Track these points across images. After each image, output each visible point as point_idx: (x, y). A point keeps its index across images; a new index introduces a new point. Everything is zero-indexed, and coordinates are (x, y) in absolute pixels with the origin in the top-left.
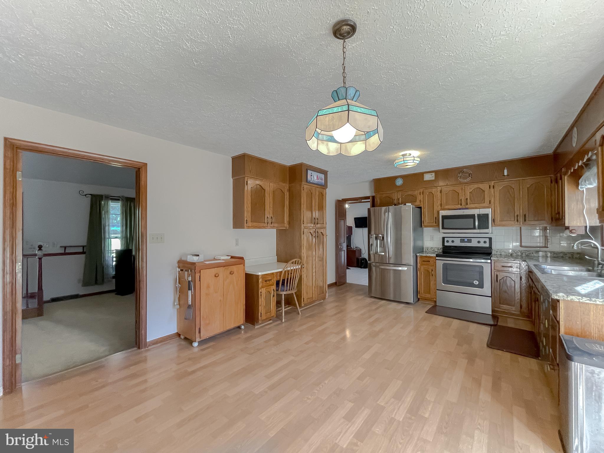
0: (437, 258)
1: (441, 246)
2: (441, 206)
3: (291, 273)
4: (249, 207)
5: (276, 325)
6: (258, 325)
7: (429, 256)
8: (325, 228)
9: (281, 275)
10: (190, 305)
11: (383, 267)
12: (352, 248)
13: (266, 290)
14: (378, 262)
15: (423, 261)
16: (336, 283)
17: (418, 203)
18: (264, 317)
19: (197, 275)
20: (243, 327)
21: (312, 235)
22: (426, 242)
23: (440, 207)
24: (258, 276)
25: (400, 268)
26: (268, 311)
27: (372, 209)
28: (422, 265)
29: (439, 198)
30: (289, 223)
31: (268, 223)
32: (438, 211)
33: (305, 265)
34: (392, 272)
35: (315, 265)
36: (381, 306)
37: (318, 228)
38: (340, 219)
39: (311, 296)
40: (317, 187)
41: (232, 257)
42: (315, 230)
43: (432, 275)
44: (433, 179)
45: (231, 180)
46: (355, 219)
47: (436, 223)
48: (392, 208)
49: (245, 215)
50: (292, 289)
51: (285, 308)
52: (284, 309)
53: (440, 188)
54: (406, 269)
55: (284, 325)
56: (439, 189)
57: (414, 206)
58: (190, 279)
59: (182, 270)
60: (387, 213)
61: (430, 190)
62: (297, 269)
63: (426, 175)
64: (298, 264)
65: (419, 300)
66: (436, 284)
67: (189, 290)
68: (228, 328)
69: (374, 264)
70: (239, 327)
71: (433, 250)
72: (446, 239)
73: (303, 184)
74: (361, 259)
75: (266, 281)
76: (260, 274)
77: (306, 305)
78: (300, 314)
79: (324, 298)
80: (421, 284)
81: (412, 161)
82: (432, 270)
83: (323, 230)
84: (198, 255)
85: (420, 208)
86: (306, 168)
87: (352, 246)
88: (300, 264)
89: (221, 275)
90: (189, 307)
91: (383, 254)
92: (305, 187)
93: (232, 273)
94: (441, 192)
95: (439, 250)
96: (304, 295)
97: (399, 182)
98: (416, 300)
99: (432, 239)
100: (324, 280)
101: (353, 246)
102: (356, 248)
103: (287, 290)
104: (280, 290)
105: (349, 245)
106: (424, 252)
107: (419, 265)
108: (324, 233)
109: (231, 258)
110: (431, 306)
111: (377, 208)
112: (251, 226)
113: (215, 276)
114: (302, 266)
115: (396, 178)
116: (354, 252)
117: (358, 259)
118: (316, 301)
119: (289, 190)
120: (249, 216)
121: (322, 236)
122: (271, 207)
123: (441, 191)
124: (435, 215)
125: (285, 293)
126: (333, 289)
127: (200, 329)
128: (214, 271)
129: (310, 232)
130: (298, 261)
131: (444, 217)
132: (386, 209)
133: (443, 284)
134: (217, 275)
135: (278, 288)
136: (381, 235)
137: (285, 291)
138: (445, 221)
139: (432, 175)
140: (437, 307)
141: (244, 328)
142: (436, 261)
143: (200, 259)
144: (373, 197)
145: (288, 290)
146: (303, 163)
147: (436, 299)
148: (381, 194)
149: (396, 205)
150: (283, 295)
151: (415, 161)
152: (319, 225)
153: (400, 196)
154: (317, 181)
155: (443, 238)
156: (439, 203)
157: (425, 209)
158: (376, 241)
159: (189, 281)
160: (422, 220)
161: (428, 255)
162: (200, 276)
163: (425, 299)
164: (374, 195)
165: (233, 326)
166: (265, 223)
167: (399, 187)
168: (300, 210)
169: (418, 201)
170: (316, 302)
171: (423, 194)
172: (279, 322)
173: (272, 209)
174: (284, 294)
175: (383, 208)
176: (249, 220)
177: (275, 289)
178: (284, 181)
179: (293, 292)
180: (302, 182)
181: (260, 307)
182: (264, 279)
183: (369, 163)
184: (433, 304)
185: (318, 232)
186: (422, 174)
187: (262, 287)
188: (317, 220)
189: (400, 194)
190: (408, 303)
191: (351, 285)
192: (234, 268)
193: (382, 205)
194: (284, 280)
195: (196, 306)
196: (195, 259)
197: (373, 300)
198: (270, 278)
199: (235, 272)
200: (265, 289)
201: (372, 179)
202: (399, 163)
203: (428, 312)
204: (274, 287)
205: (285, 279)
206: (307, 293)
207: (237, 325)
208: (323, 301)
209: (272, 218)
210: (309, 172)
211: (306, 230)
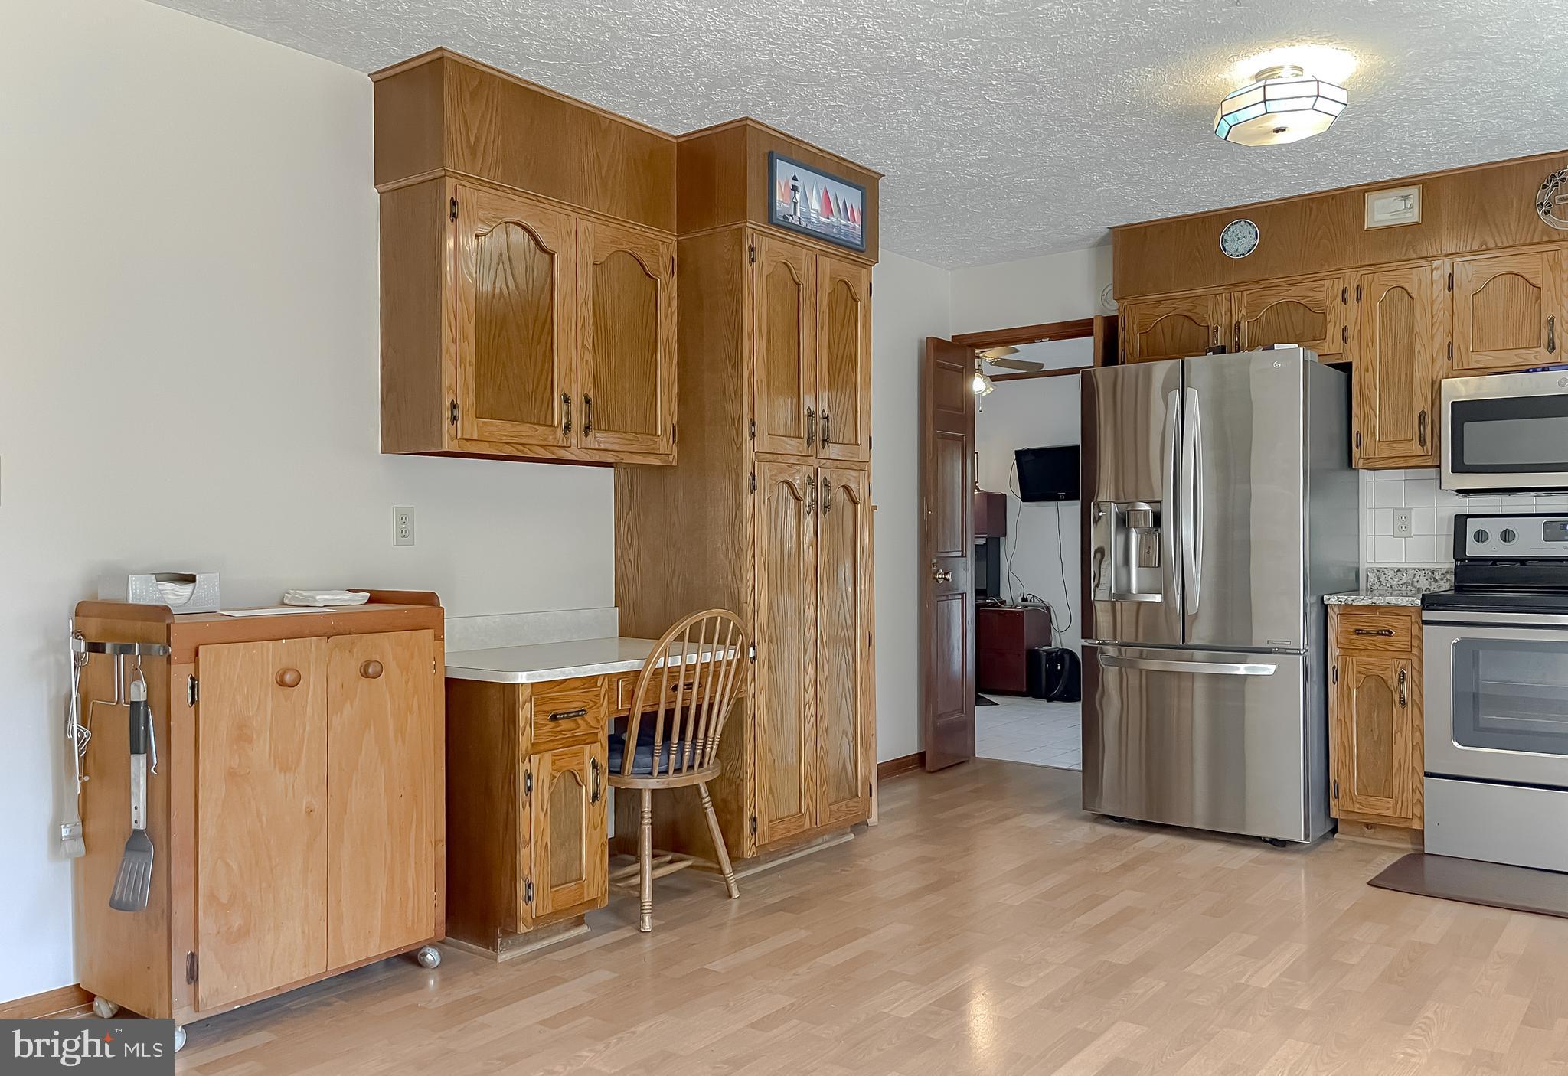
0: (1427, 615)
1: (1449, 563)
2: (1450, 356)
3: (688, 686)
4: (465, 338)
5: (607, 948)
6: (511, 947)
7: (1389, 607)
8: (861, 465)
9: (633, 691)
10: (137, 832)
11: (1155, 665)
12: (1004, 602)
13: (554, 763)
14: (1132, 640)
15: (1358, 632)
16: (921, 758)
17: (1332, 345)
18: (544, 904)
19: (180, 675)
20: (432, 956)
21: (797, 498)
22: (1371, 540)
23: (1442, 360)
24: (514, 687)
25: (1241, 669)
26: (566, 875)
27: (1103, 374)
28: (1347, 651)
29: (1443, 316)
30: (682, 433)
31: (567, 428)
32: (1433, 383)
33: (763, 648)
34: (1200, 687)
35: (811, 650)
36: (1146, 858)
37: (828, 464)
38: (945, 437)
39: (794, 810)
40: (827, 254)
41: (375, 598)
42: (810, 471)
43: (1403, 703)
44: (1413, 216)
45: (373, 197)
46: (1020, 455)
47: (1423, 442)
48: (1200, 365)
49: (447, 379)
50: (691, 767)
51: (654, 868)
52: (648, 870)
53: (1448, 262)
54: (1270, 669)
55: (648, 944)
56: (1443, 268)
57: (1312, 356)
58: (139, 692)
59: (95, 648)
60: (1177, 394)
61: (1391, 278)
62: (718, 665)
63: (1378, 203)
64: (721, 642)
65: (1334, 831)
66: (1419, 746)
67: (135, 750)
68: (352, 958)
69: (1112, 652)
70: (412, 958)
71: (1406, 584)
72: (1473, 526)
73: (749, 231)
74: (1049, 653)
75: (554, 718)
76: (522, 678)
77: (765, 853)
78: (735, 894)
79: (859, 826)
80: (1346, 748)
81: (1309, 102)
82: (1402, 677)
83: (857, 478)
84: (190, 579)
85: (1346, 368)
86: (767, 151)
87: (1005, 595)
88: (733, 643)
89: (312, 681)
90: (136, 841)
91: (1158, 598)
92: (763, 244)
93: (370, 670)
94: (1451, 287)
95: (1436, 581)
96: (757, 802)
97: (1240, 240)
98: (1321, 828)
99: (1403, 524)
100: (860, 735)
101: (1010, 592)
102: (1024, 600)
103: (667, 772)
104: (629, 767)
105: (987, 588)
106: (1362, 592)
107: (1337, 652)
108: (861, 494)
109: (370, 601)
110: (1397, 857)
111: (1128, 370)
112: (475, 437)
113: (282, 684)
114: (743, 651)
115: (1222, 219)
116: (1013, 620)
117: (1033, 655)
118: (820, 833)
119: (681, 266)
120: (466, 384)
121: (849, 506)
122: (584, 346)
123: (1451, 277)
124: (1422, 404)
125: (654, 783)
126: (909, 789)
127: (193, 958)
128: (272, 655)
129: (789, 484)
130: (725, 623)
131: (1465, 412)
132: (1170, 370)
133: (1456, 744)
134: (288, 678)
135: (618, 761)
136: (1145, 506)
137: (655, 773)
138: (1470, 428)
139: (1405, 198)
140: (1427, 860)
141: (437, 963)
142: (1421, 629)
143: (205, 595)
144: (1111, 325)
145: (671, 771)
146: (749, 122)
147: (1422, 819)
148: (1146, 302)
149: (1223, 351)
150: (647, 797)
151: (1321, 104)
152: (834, 451)
153: (1242, 315)
154: (822, 219)
155: (1460, 521)
156: (1441, 340)
157: (1369, 375)
158: (1121, 538)
159: (135, 705)
160: (1355, 428)
161: (1380, 601)
162: (193, 679)
163: (1367, 826)
164: (1112, 309)
165: (375, 947)
166: (552, 426)
167: (1240, 263)
168: (737, 365)
169: (1333, 332)
170: (820, 840)
171: (1359, 299)
172: (627, 932)
173: (589, 356)
174: (653, 791)
175: (1161, 369)
176: (468, 401)
177: (604, 762)
178: (650, 215)
179: (700, 778)
180: (744, 216)
181: (523, 853)
182: (547, 708)
183: (1087, 125)
184: (1408, 847)
185: (827, 485)
186: (1355, 198)
187: (536, 749)
188: (821, 423)
189: (1245, 302)
190: (1279, 844)
191: (995, 766)
192: (387, 647)
193: (1152, 353)
194: (649, 720)
195: (173, 836)
196: (174, 595)
197: (1105, 830)
198: (575, 705)
199: (391, 665)
200: (548, 756)
201: (1102, 229)
202: (1242, 116)
203: (1381, 883)
204: (600, 752)
205: (656, 713)
206: (771, 791)
207: (400, 942)
208: (852, 836)
209: (588, 401)
210: (784, 171)
211: (763, 471)
